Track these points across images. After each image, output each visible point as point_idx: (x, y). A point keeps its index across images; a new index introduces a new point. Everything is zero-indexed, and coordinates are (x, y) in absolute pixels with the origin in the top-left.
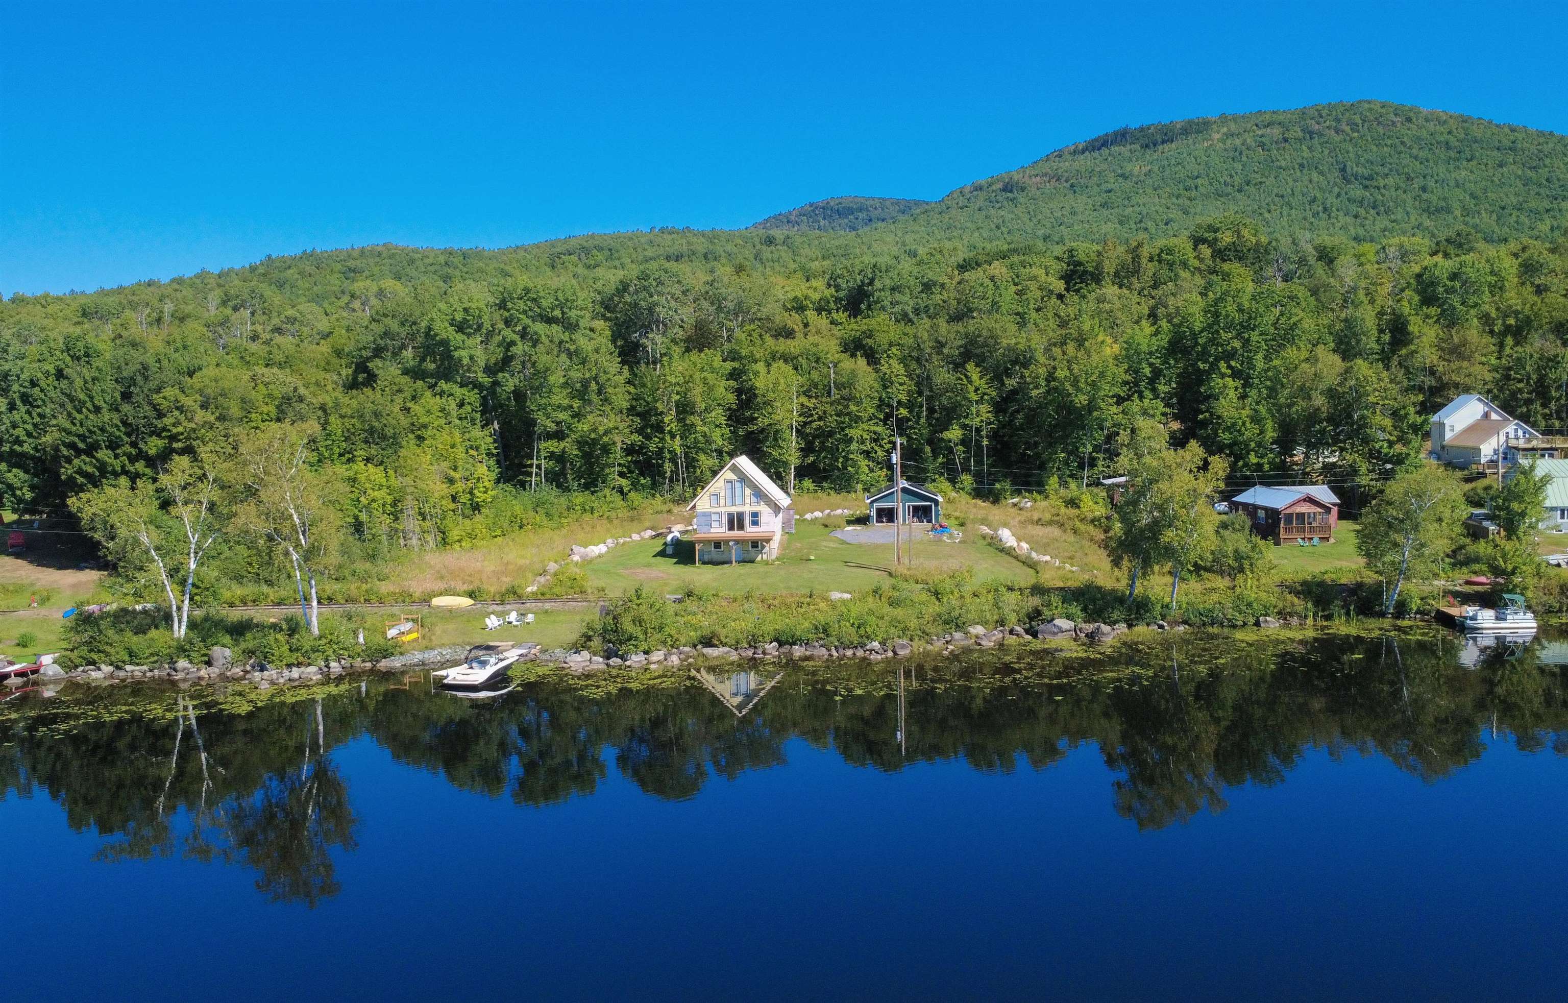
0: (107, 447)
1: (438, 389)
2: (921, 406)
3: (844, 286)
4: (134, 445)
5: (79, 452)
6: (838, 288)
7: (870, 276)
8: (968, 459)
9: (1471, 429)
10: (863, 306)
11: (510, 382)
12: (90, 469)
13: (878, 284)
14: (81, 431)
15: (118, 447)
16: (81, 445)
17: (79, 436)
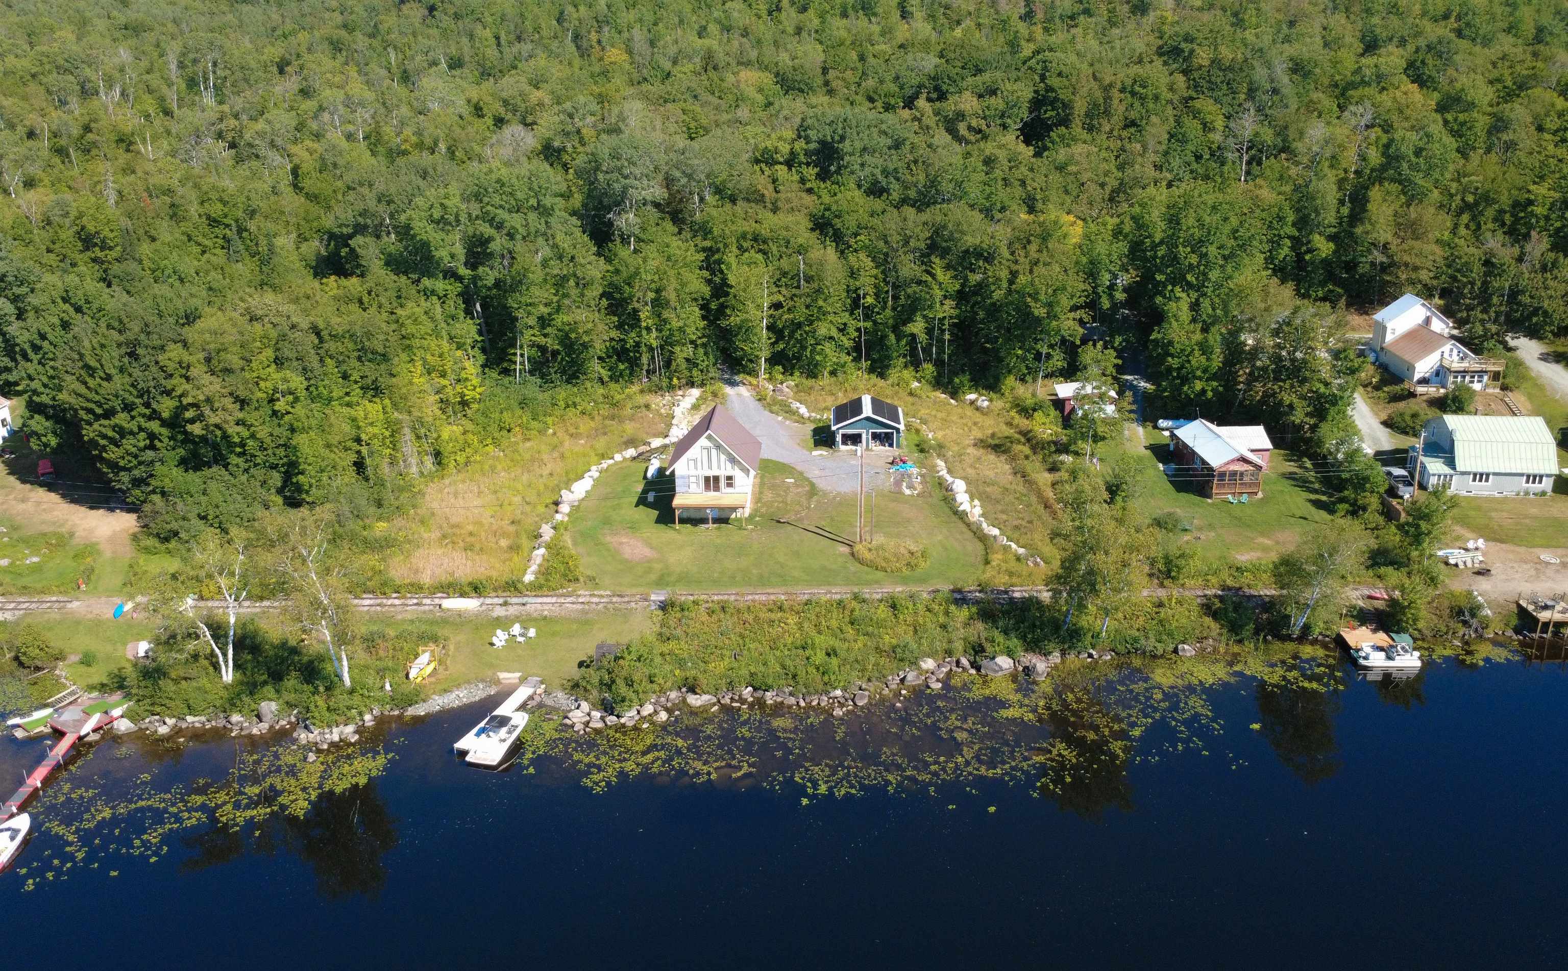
0: (123, 410)
1: (421, 286)
2: (887, 292)
3: (815, 138)
4: (147, 405)
5: (97, 417)
6: (808, 140)
7: (840, 132)
8: (931, 345)
9: (1411, 336)
10: (833, 168)
11: (489, 275)
12: (111, 434)
13: (846, 146)
14: (97, 398)
15: (132, 410)
16: (99, 411)
17: (95, 402)
